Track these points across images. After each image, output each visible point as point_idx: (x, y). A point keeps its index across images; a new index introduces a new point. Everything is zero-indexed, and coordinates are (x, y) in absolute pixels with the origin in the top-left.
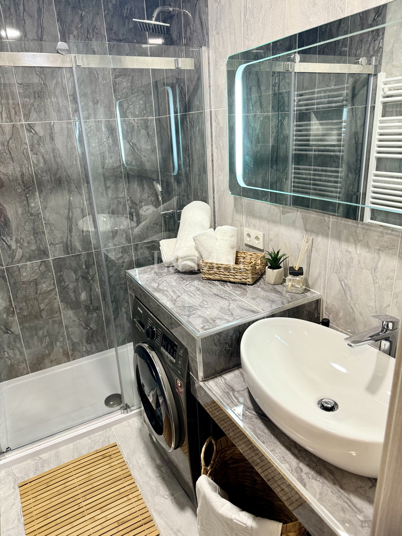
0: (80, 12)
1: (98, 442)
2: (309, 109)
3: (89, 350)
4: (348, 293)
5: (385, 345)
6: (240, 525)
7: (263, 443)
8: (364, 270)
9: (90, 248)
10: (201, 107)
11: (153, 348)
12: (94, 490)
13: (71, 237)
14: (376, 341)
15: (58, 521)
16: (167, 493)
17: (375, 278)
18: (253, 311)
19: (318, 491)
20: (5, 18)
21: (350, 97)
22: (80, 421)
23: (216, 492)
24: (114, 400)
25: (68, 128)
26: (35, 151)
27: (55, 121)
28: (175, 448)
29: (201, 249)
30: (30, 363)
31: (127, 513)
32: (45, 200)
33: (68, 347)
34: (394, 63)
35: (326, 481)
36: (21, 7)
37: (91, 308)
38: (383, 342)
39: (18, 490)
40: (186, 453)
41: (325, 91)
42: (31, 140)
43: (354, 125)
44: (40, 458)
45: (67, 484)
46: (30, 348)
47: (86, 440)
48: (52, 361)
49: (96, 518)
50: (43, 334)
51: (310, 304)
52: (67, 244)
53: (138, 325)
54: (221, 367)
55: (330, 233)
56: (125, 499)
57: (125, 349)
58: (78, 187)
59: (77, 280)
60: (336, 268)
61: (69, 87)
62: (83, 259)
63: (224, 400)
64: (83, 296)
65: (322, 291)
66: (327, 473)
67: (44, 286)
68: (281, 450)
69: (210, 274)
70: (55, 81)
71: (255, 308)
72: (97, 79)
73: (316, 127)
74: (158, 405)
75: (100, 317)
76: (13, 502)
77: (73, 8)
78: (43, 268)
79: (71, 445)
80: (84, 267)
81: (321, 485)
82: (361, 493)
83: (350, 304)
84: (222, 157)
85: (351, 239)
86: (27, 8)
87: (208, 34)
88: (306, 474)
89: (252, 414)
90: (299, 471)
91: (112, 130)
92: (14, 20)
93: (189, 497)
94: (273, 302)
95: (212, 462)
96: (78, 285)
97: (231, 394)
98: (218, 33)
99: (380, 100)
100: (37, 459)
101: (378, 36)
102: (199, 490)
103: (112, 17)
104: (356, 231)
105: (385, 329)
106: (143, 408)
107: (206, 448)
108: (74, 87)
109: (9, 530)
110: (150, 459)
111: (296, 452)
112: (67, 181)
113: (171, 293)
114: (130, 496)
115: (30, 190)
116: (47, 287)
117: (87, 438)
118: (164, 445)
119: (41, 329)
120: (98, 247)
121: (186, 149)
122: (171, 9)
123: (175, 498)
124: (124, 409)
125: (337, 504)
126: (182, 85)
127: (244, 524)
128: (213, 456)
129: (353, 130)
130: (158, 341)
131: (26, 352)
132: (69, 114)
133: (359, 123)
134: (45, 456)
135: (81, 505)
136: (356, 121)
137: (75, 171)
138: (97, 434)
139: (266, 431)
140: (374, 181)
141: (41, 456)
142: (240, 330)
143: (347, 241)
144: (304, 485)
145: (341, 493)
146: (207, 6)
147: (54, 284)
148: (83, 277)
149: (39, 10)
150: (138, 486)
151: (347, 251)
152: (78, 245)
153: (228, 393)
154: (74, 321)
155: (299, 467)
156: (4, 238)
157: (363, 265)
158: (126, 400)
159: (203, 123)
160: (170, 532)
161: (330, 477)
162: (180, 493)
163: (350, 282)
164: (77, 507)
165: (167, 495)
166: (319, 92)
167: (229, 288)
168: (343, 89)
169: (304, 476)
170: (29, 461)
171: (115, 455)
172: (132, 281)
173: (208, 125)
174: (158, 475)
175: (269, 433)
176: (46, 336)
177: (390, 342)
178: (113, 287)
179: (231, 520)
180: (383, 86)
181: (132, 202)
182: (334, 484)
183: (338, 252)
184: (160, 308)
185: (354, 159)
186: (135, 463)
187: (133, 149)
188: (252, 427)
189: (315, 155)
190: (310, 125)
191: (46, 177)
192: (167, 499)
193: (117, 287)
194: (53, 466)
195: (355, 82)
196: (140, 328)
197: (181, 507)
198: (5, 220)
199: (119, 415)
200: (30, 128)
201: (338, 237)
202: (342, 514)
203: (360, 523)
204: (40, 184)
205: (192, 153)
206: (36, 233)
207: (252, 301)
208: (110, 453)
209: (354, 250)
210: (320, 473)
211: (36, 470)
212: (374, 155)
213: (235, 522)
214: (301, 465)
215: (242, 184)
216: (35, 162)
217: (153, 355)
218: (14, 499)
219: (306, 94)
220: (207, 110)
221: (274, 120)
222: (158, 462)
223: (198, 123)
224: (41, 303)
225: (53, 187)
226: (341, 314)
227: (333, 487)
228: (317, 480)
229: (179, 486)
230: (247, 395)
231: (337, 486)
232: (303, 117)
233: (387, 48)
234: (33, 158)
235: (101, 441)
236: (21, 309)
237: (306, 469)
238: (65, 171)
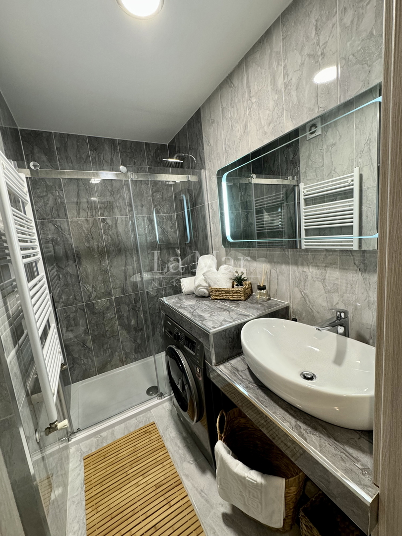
0: (134, 160)
1: (142, 422)
2: (262, 207)
3: (136, 357)
4: (307, 299)
5: (341, 330)
6: (252, 482)
7: (266, 407)
8: (316, 282)
9: (137, 291)
10: (203, 202)
11: (178, 348)
12: (138, 460)
13: (126, 284)
14: (333, 327)
15: (111, 487)
16: (192, 459)
17: (325, 286)
18: (245, 315)
19: (317, 444)
20: (93, 163)
21: (285, 198)
22: (130, 406)
23: (229, 454)
24: (153, 391)
25: (126, 220)
26: (106, 233)
27: (118, 216)
28: (197, 422)
29: (209, 281)
30: (98, 368)
31: (163, 478)
32: (111, 262)
33: (123, 356)
34: (308, 178)
35: (322, 436)
36: (102, 158)
37: (138, 329)
38: (339, 327)
39: (83, 462)
40: (204, 426)
41: (270, 197)
42: (104, 227)
43: (289, 214)
44: (101, 436)
45: (119, 456)
46: (98, 357)
47: (133, 421)
48: (112, 366)
49: (139, 483)
50: (107, 347)
51: (283, 309)
52: (124, 288)
53: (168, 333)
54: (228, 356)
55: (290, 262)
56: (161, 466)
57: (160, 356)
58: (132, 254)
59: (129, 311)
60: (297, 284)
61: (127, 198)
62: (133, 297)
63: (232, 378)
64: (133, 322)
65: (289, 301)
66: (320, 428)
67: (109, 315)
68: (280, 411)
69: (216, 296)
70: (119, 195)
71: (247, 313)
72: (143, 194)
73: (266, 217)
74: (183, 388)
75: (142, 335)
76: (79, 472)
77: (130, 158)
78: (108, 303)
79: (123, 425)
80: (134, 302)
81: (319, 439)
82: (353, 444)
83: (309, 307)
84: (216, 228)
85: (305, 263)
86: (105, 158)
87: (204, 163)
88: (304, 430)
89: (253, 386)
90: (298, 428)
91: (151, 221)
92: (97, 164)
93: (209, 462)
94: (258, 309)
95: (224, 430)
96: (129, 314)
97: (237, 373)
98: (210, 161)
99: (302, 198)
100: (98, 437)
101: (296, 165)
102: (217, 453)
103: (151, 162)
104: (307, 258)
105: (339, 318)
106: (173, 395)
107: (220, 419)
108: (130, 198)
109: (73, 497)
110: (178, 433)
111: (292, 412)
112: (124, 250)
113: (190, 309)
114: (165, 464)
115: (102, 256)
116: (111, 315)
117: (134, 419)
118: (188, 420)
119: (106, 343)
120: (142, 289)
121: (194, 227)
122: (183, 155)
123: (198, 463)
124: (160, 396)
125: (336, 455)
126: (191, 193)
127: (255, 481)
128: (225, 425)
129: (289, 216)
130: (182, 342)
131: (95, 360)
132: (126, 213)
133: (292, 211)
134: (104, 434)
135: (129, 472)
136: (290, 211)
137: (129, 243)
138: (141, 415)
139: (266, 398)
140: (305, 242)
141: (102, 434)
142: (239, 328)
143: (302, 265)
144: (306, 440)
145: (337, 445)
146: (203, 149)
147: (115, 314)
148: (133, 309)
149: (112, 159)
150: (171, 455)
151: (303, 271)
152: (130, 289)
153: (234, 373)
154: (127, 338)
155: (297, 425)
156: (85, 285)
157: (315, 279)
158: (161, 390)
159: (204, 211)
160: (196, 492)
161: (324, 432)
162: (202, 458)
163: (307, 292)
164: (125, 475)
165: (192, 461)
166: (266, 198)
167: (227, 304)
168: (280, 194)
169: (304, 432)
170: (93, 439)
171: (153, 431)
172: (163, 304)
173: (207, 211)
174: (185, 445)
175: (269, 400)
176: (109, 348)
177: (344, 327)
178: (151, 315)
179: (244, 478)
180: (303, 190)
181: (163, 261)
182: (329, 437)
183: (297, 273)
184: (182, 318)
185: (291, 232)
186: (168, 436)
187: (163, 232)
188: (256, 395)
189: (268, 232)
190: (263, 216)
191: (112, 248)
192: (192, 464)
193: (154, 315)
194: (109, 442)
195: (287, 191)
196: (169, 336)
197: (203, 470)
198: (86, 274)
199: (156, 401)
200: (104, 220)
201: (296, 263)
202: (343, 464)
203: (361, 471)
204: (109, 253)
205: (198, 229)
206: (105, 282)
207: (244, 310)
208: (149, 430)
209: (308, 270)
210: (315, 429)
211: (98, 445)
212: (303, 228)
213: (247, 480)
214: (299, 423)
215: (230, 240)
216: (106, 240)
217: (179, 352)
218: (80, 470)
219: (259, 200)
220: (206, 204)
221: (243, 215)
222: (185, 434)
223: (201, 212)
224: (106, 326)
225: (116, 254)
226: (304, 315)
227: (329, 439)
228: (314, 435)
229: (201, 453)
230: (247, 373)
231: (331, 439)
232: (259, 212)
233: (302, 170)
234: (105, 237)
235: (143, 421)
236: (93, 330)
237: (303, 426)
238: (124, 244)
